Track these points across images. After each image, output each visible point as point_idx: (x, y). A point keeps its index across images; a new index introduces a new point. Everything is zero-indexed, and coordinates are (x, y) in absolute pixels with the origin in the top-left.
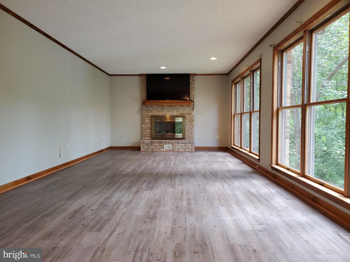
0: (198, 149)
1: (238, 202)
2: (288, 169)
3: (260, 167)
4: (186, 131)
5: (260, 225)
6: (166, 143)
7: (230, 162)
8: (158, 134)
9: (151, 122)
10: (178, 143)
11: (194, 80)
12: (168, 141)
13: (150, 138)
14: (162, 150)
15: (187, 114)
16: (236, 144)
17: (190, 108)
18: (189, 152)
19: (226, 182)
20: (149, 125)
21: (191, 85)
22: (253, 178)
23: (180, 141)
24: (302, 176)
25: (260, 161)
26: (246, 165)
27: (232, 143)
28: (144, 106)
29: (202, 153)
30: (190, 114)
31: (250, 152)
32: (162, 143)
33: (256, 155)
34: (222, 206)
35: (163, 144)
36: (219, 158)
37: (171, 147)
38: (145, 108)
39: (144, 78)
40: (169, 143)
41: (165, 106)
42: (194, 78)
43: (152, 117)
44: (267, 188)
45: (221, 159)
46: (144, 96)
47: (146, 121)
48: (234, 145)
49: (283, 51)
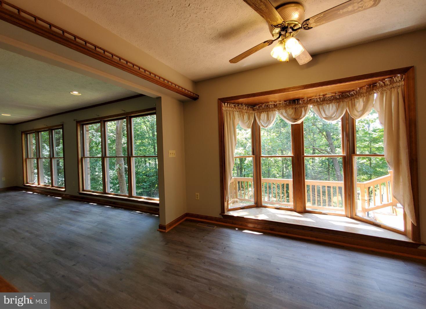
1: (70, 219)
2: (93, 192)
3: (67, 195)
24: (104, 194)
27: (25, 182)
31: (53, 187)
33: (60, 188)
49: (83, 125)
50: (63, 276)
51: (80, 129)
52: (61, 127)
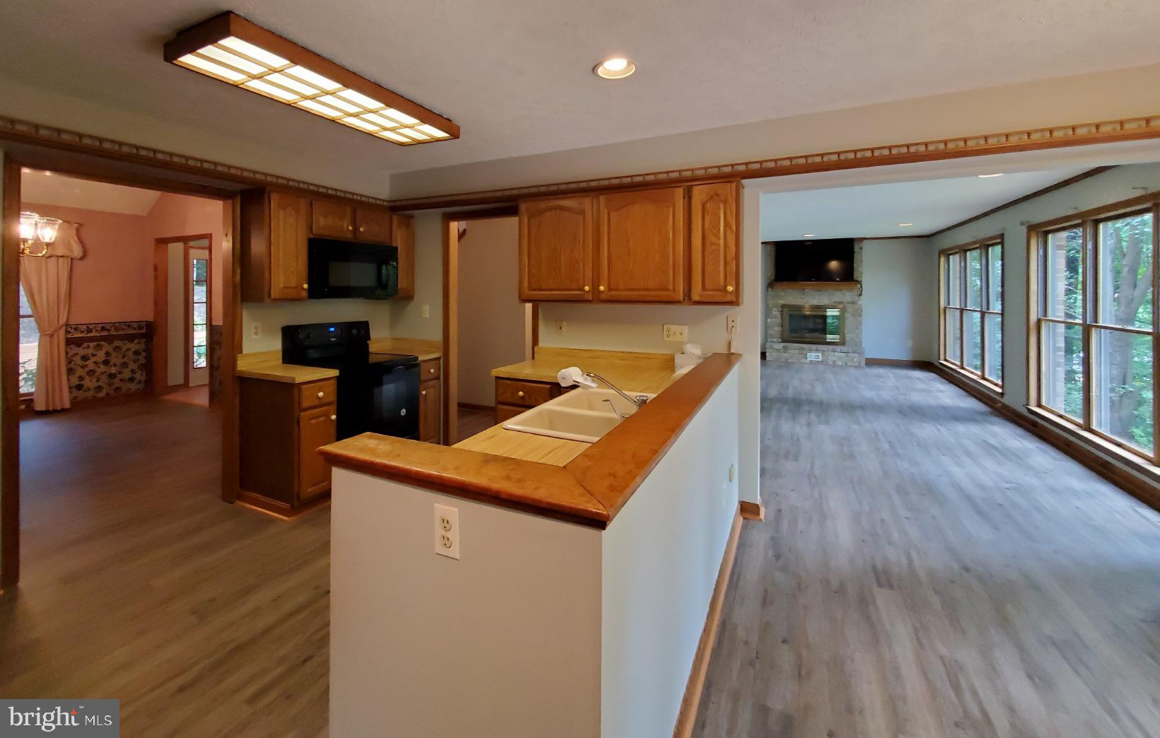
0: (871, 363)
1: (968, 453)
2: (1061, 416)
3: (1005, 406)
4: (846, 331)
5: (1007, 483)
6: (810, 351)
7: (941, 391)
8: (794, 335)
9: (782, 315)
10: (834, 351)
11: (861, 248)
12: (814, 347)
13: (780, 340)
14: (804, 361)
15: (849, 303)
16: (950, 359)
17: (855, 292)
18: (855, 367)
19: (941, 425)
20: (778, 320)
21: (856, 257)
22: (992, 423)
23: (838, 348)
24: (1085, 430)
25: (1005, 397)
26: (974, 399)
27: (942, 357)
28: (770, 289)
29: (881, 371)
30: (853, 303)
31: (984, 378)
32: (803, 349)
33: (996, 385)
34: (944, 455)
35: (805, 352)
36: (919, 382)
37: (820, 357)
38: (772, 293)
39: (771, 249)
40: (817, 350)
41: (806, 290)
42: (861, 245)
43: (783, 306)
44: (1018, 440)
45: (920, 386)
46: (771, 274)
47: (774, 313)
48: (946, 360)
49: (1046, 233)
50: (882, 520)
51: (1036, 246)
52: (999, 240)
